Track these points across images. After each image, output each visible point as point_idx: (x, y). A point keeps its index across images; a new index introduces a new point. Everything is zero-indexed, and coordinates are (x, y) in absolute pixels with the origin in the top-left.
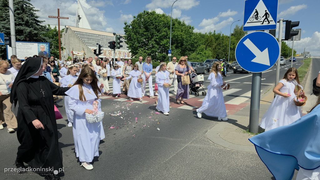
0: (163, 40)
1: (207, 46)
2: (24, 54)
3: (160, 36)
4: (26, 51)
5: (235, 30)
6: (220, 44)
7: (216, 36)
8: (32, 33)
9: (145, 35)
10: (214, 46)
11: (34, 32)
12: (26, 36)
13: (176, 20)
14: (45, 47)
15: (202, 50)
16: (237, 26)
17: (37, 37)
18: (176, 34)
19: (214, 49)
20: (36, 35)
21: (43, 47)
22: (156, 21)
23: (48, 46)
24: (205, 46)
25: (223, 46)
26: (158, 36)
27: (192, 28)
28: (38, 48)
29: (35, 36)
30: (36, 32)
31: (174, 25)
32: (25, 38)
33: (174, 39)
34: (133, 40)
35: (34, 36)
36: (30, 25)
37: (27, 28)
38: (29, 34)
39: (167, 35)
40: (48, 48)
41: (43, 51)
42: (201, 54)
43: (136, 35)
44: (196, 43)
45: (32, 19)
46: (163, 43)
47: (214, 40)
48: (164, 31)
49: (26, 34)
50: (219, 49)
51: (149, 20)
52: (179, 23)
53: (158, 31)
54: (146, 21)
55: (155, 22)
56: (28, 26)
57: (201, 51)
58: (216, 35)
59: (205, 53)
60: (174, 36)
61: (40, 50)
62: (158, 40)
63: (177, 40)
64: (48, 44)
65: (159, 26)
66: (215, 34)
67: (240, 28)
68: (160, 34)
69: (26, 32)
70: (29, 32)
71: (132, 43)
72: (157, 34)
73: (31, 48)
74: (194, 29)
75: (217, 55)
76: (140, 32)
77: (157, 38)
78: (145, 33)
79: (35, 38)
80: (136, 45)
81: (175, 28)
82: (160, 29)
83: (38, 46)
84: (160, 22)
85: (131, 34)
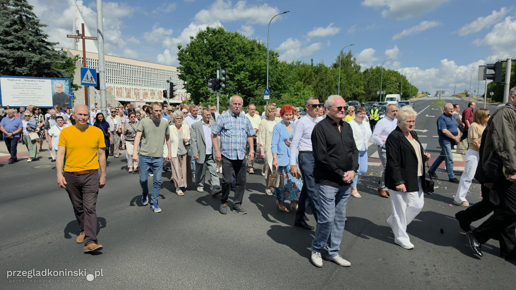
0: (239, 74)
1: (304, 82)
2: (30, 96)
3: (235, 67)
4: (33, 92)
5: (339, 57)
6: (323, 79)
7: (315, 68)
8: (43, 63)
9: (213, 66)
10: (314, 83)
11: (46, 62)
12: (31, 68)
13: (254, 42)
14: (64, 86)
15: (299, 89)
16: (342, 52)
17: (49, 68)
18: (259, 64)
19: (315, 87)
20: (48, 66)
21: (59, 85)
22: (227, 43)
23: (68, 83)
24: (302, 83)
25: (326, 83)
26: (231, 67)
27: (276, 54)
28: (52, 88)
29: (47, 68)
30: (48, 61)
31: (253, 49)
32: (30, 71)
33: (255, 71)
34: (195, 74)
35: (44, 68)
36: (36, 50)
37: (33, 54)
38: (37, 65)
39: (244, 66)
40: (68, 87)
41: (60, 92)
42: (297, 95)
43: (199, 66)
44: (283, 77)
45: (39, 41)
46: (239, 78)
47: (313, 74)
48: (240, 60)
49: (31, 64)
50: (322, 87)
51: (217, 42)
52: (259, 46)
53: (231, 59)
54: (213, 44)
55: (226, 45)
56: (34, 51)
57: (297, 91)
58: (314, 65)
59: (304, 94)
60: (254, 67)
61: (56, 91)
62: (231, 73)
63: (259, 74)
64: (68, 81)
65: (231, 52)
66: (312, 65)
67: (347, 55)
68: (234, 64)
69: (31, 61)
70: (37, 62)
71: (193, 79)
72: (230, 64)
73: (40, 88)
74: (278, 56)
75: (320, 96)
76: (204, 61)
77: (230, 71)
78: (212, 63)
79: (46, 71)
80: (199, 82)
81: (255, 54)
82: (233, 56)
83: (52, 83)
84: (233, 45)
85: (191, 65)
